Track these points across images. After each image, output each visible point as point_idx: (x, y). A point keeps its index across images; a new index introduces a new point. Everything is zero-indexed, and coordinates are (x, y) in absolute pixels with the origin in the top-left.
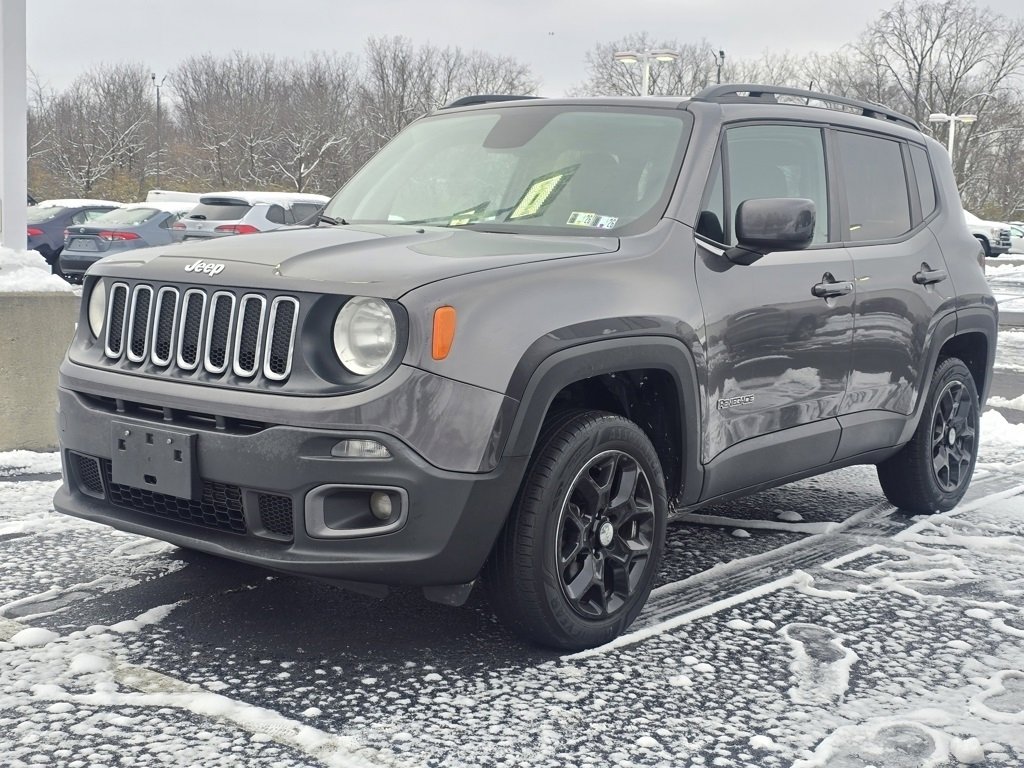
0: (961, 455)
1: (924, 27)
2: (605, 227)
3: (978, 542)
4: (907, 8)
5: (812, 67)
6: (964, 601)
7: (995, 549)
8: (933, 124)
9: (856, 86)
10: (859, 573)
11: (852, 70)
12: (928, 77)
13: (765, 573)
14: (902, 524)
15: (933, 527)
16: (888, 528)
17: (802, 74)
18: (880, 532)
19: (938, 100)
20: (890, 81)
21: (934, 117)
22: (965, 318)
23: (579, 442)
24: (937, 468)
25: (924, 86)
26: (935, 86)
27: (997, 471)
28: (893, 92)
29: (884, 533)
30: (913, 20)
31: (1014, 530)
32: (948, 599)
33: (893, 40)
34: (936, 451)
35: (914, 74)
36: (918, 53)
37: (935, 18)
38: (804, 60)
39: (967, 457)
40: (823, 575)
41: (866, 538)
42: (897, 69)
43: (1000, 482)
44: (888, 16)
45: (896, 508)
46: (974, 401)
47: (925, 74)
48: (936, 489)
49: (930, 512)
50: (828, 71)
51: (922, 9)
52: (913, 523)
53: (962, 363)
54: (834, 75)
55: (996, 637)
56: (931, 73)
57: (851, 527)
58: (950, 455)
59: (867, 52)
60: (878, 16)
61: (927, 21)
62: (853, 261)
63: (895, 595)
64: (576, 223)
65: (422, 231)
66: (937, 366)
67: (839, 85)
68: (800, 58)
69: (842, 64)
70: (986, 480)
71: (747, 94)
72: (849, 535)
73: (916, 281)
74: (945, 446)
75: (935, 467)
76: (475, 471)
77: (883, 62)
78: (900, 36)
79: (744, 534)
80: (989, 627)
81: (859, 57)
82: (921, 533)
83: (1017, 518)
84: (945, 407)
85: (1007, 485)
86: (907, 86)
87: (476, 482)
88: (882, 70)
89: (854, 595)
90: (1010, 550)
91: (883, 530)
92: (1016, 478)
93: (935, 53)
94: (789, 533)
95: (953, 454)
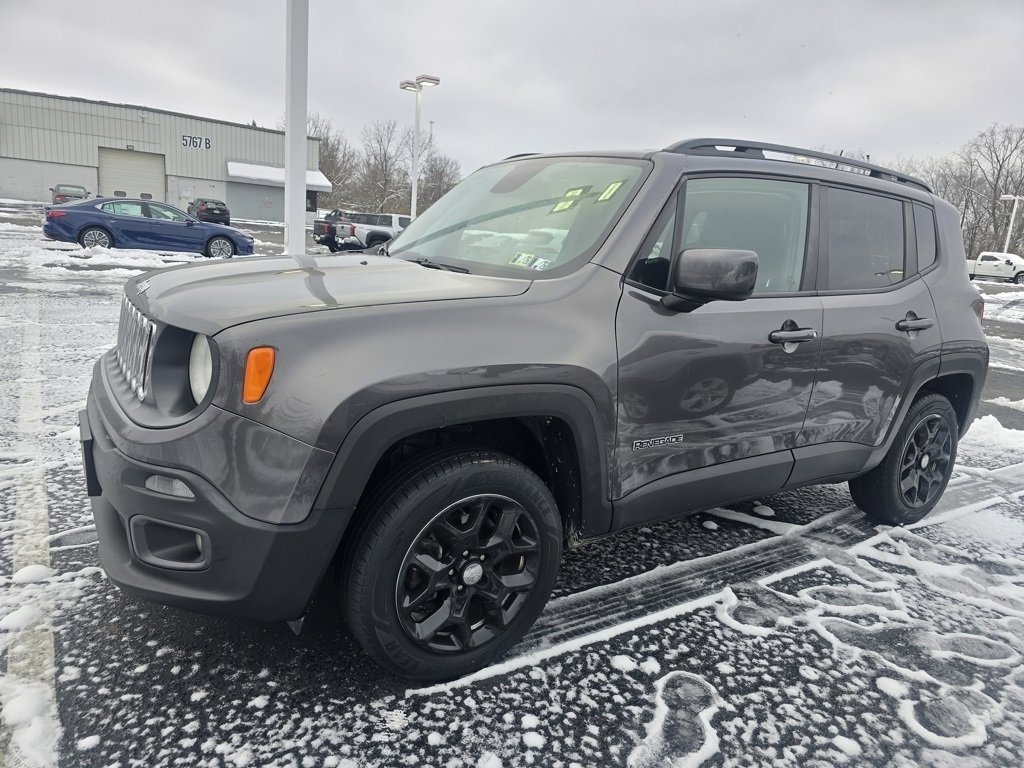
0: (932, 476)
1: (1006, 143)
2: (537, 269)
3: (929, 569)
4: (997, 130)
5: (928, 166)
6: (883, 660)
7: (945, 578)
8: (1005, 201)
9: (955, 178)
10: (789, 598)
11: (954, 168)
12: (1005, 173)
13: (699, 583)
14: (863, 534)
15: (891, 541)
16: (848, 536)
17: (921, 170)
18: (839, 540)
19: (1011, 187)
20: (980, 174)
21: (1004, 197)
22: (949, 362)
23: (431, 491)
24: (904, 488)
25: (1002, 179)
26: (1010, 179)
27: (979, 476)
28: (981, 182)
29: (843, 542)
30: (999, 138)
31: (971, 556)
32: (866, 653)
33: (984, 150)
34: (906, 474)
35: (996, 171)
36: (1001, 158)
37: (1015, 137)
38: (923, 161)
39: (939, 478)
40: (753, 595)
41: (821, 546)
42: (987, 167)
43: (976, 492)
44: (983, 135)
45: (864, 514)
46: (953, 432)
47: (1004, 172)
48: (901, 506)
49: (894, 525)
50: (938, 168)
51: (1007, 131)
52: (876, 533)
53: (944, 399)
54: (941, 171)
55: (896, 736)
56: (1008, 171)
57: (814, 531)
58: (921, 477)
59: (966, 157)
60: (976, 135)
61: (1010, 139)
62: (823, 310)
63: (813, 637)
64: (516, 263)
65: (365, 263)
66: (913, 404)
67: (944, 176)
68: (921, 160)
69: (948, 164)
70: (965, 486)
71: (733, 149)
72: (807, 540)
73: (898, 328)
74: (916, 468)
75: (903, 488)
76: (279, 521)
77: (976, 163)
78: (989, 148)
79: (713, 525)
80: (894, 714)
81: (959, 160)
82: (877, 547)
83: (979, 540)
84: (919, 437)
85: (982, 494)
86: (991, 179)
87: (278, 534)
88: (974, 168)
89: (767, 631)
90: (960, 582)
91: (843, 538)
92: (994, 486)
93: (1012, 159)
94: (753, 528)
95: (925, 476)
